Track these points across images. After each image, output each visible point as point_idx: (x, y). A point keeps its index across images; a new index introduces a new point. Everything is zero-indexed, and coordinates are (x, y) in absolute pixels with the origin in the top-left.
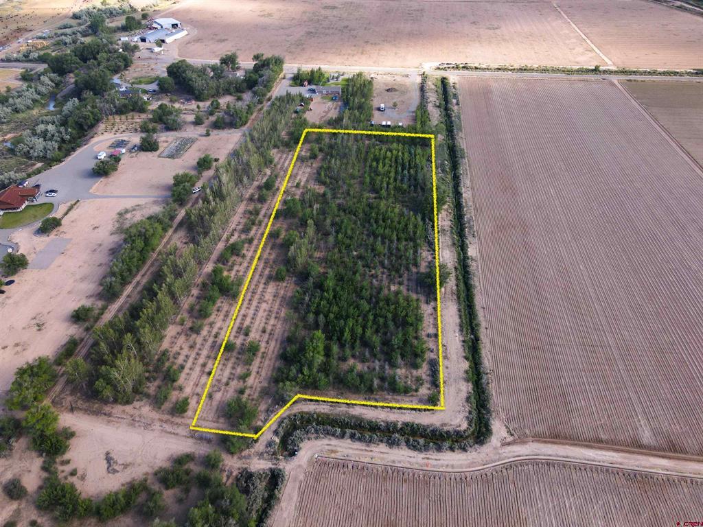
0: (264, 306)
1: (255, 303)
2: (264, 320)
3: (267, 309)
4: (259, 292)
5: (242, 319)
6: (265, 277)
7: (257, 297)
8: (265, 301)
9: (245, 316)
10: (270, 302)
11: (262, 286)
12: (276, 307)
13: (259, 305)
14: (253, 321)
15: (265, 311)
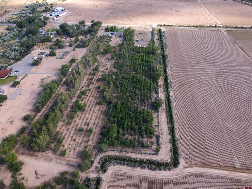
0: (94, 114)
1: (91, 113)
2: (94, 120)
3: (96, 116)
4: (93, 109)
5: (86, 120)
6: (95, 103)
7: (92, 111)
8: (95, 113)
9: (87, 118)
10: (97, 113)
11: (94, 107)
12: (99, 115)
13: (93, 114)
14: (90, 120)
15: (95, 116)
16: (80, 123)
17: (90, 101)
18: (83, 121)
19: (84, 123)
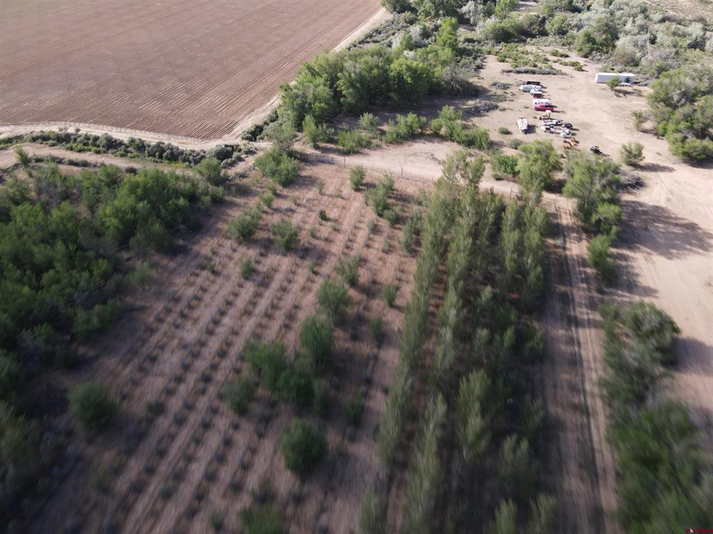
0: (191, 334)
1: (214, 344)
2: (207, 298)
3: (189, 324)
4: (191, 378)
5: (254, 304)
6: (150, 443)
7: (201, 365)
8: (185, 347)
9: (247, 313)
10: (176, 342)
11: (175, 404)
12: (164, 327)
13: (204, 337)
14: (231, 298)
15: (196, 321)
16: (295, 287)
17: (186, 491)
18: (280, 299)
19: (275, 285)
